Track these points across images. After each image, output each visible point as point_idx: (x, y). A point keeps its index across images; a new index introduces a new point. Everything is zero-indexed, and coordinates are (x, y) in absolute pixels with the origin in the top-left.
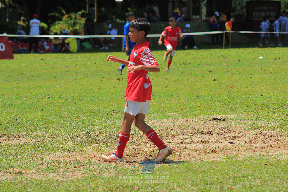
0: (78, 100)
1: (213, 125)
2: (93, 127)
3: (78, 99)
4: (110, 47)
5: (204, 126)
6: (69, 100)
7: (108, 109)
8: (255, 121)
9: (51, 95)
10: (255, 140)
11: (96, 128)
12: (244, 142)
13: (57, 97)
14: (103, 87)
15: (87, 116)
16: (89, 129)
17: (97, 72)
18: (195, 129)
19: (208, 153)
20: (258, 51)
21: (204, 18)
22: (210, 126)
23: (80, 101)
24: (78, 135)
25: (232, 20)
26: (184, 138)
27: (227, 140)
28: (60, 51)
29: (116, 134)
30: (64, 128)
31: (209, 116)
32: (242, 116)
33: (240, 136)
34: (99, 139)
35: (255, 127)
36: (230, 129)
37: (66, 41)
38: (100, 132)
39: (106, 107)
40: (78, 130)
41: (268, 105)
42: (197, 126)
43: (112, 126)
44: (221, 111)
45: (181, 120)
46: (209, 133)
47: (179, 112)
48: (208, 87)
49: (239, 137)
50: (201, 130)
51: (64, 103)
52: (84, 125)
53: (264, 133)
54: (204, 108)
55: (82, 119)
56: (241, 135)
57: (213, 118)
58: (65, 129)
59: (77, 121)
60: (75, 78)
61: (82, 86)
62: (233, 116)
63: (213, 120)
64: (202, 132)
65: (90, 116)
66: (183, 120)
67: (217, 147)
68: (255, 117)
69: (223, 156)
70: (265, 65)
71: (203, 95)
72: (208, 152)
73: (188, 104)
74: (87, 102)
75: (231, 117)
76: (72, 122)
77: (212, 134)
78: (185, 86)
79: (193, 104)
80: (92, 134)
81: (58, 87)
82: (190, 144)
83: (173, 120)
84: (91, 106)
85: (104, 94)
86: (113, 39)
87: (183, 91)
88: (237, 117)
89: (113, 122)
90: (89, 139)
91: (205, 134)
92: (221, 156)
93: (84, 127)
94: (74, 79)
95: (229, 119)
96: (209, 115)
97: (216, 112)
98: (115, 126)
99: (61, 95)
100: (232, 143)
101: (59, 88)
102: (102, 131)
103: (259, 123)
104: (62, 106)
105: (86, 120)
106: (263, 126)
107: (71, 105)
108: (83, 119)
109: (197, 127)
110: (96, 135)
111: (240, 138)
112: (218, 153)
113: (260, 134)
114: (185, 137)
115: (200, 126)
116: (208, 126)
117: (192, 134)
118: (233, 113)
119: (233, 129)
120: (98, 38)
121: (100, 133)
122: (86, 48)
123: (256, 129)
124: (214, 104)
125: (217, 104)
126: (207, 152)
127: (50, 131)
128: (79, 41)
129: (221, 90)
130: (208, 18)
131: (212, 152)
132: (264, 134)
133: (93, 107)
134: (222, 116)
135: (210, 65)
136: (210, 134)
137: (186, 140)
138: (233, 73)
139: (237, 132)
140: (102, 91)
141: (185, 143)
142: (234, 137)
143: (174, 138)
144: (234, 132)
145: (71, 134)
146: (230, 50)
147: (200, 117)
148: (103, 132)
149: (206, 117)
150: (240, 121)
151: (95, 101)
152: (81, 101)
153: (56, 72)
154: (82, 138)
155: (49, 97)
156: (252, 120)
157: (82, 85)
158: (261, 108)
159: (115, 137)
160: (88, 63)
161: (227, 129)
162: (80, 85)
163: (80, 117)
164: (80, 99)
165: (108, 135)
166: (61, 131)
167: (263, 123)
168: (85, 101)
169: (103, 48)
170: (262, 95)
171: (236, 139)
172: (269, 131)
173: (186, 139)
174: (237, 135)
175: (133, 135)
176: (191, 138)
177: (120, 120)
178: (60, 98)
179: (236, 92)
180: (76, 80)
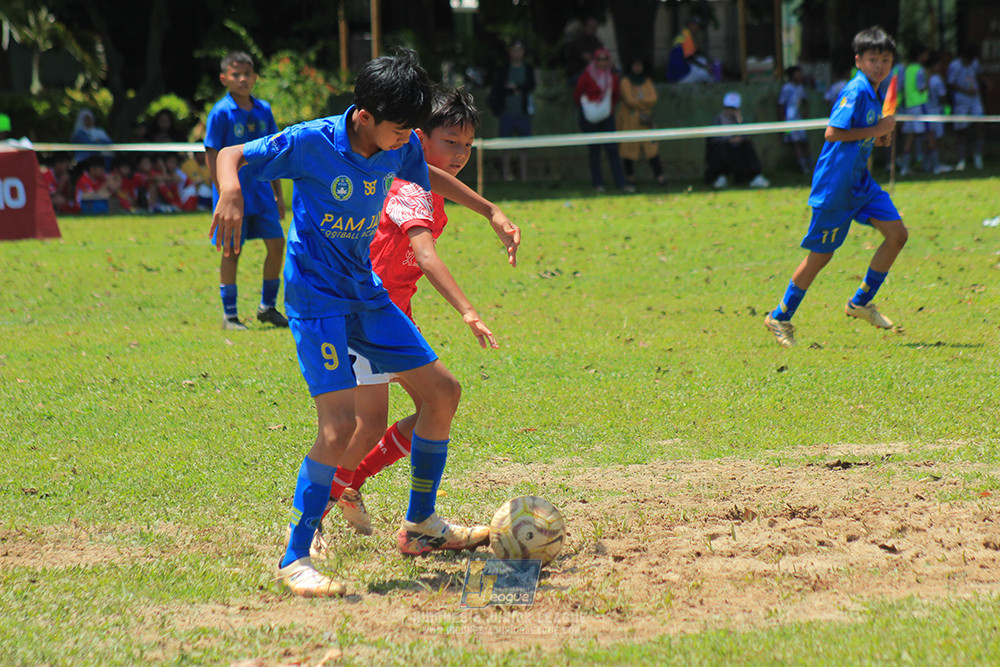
5: (787, 486)
8: (984, 466)
9: (200, 377)
11: (371, 502)
13: (224, 383)
18: (749, 498)
19: (799, 590)
22: (807, 489)
26: (706, 534)
27: (872, 542)
30: (246, 505)
31: (805, 448)
32: (931, 447)
33: (922, 525)
35: (982, 490)
36: (887, 498)
38: (385, 518)
44: (853, 428)
46: (803, 512)
47: (690, 436)
49: (918, 530)
50: (772, 501)
56: (926, 519)
58: (252, 507)
62: (900, 448)
63: (818, 463)
67: (835, 567)
68: (982, 450)
69: (858, 602)
72: (800, 586)
73: (725, 402)
75: (889, 451)
76: (280, 480)
77: (815, 519)
79: (745, 402)
81: (229, 343)
82: (732, 556)
83: (667, 465)
88: (915, 451)
92: (848, 604)
95: (883, 459)
96: (803, 443)
97: (834, 431)
98: (442, 492)
99: (238, 377)
100: (892, 550)
101: (233, 347)
102: (394, 513)
104: (241, 419)
111: (924, 531)
112: (836, 593)
114: (711, 531)
115: (770, 487)
116: (802, 486)
117: (739, 519)
118: (899, 434)
119: (898, 497)
121: (386, 521)
123: (986, 494)
125: (838, 401)
126: (796, 587)
127: (192, 516)
131: (814, 589)
134: (855, 446)
136: (807, 516)
137: (716, 544)
139: (912, 507)
141: (713, 553)
142: (901, 529)
143: (669, 535)
144: (901, 510)
147: (771, 453)
148: (397, 516)
149: (793, 453)
150: (925, 465)
155: (191, 385)
156: (973, 460)
161: (871, 496)
166: (236, 516)
171: (909, 536)
173: (714, 537)
174: (913, 521)
176: (733, 533)
177: (465, 470)
178: (233, 386)
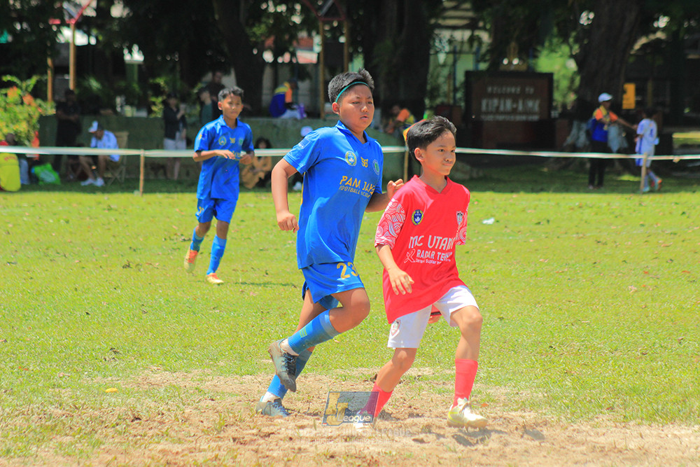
0: (19, 318)
2: (57, 390)
3: (20, 316)
4: (106, 180)
7: (99, 344)
8: (483, 386)
11: (66, 395)
12: (453, 440)
14: (85, 286)
15: (41, 362)
16: (46, 396)
17: (72, 245)
20: (493, 200)
23: (24, 322)
24: (17, 413)
26: (296, 426)
27: (409, 435)
29: (118, 412)
31: (364, 369)
32: (448, 372)
33: (442, 424)
34: (73, 425)
35: (482, 402)
36: (419, 405)
38: (75, 406)
40: (17, 400)
41: (516, 343)
43: (107, 390)
49: (439, 427)
52: (34, 386)
53: (506, 416)
54: (350, 349)
55: (27, 369)
59: (17, 374)
60: (14, 261)
61: (30, 281)
62: (427, 371)
63: (372, 379)
65: (50, 361)
67: (383, 451)
68: (482, 375)
70: (511, 238)
72: (360, 463)
74: (42, 325)
75: (420, 374)
76: (3, 377)
80: (56, 411)
82: (314, 441)
84: (52, 336)
85: (89, 303)
86: (117, 159)
87: (296, 300)
88: (436, 374)
89: (110, 378)
90: (47, 423)
93: (33, 391)
94: (10, 263)
95: (416, 378)
96: (362, 366)
97: (383, 358)
98: (115, 389)
100: (422, 442)
102: (83, 402)
103: (492, 391)
105: (40, 372)
106: (502, 398)
107: (1, 332)
108: (31, 368)
110: (64, 412)
113: (495, 418)
114: (300, 423)
117: (319, 416)
119: (426, 405)
120: (76, 157)
121: (76, 408)
122: (43, 181)
123: (484, 405)
128: (25, 163)
131: (369, 465)
132: (505, 419)
133: (58, 339)
137: (303, 433)
139: (435, 412)
140: (83, 297)
141: (301, 439)
142: (428, 427)
143: (271, 425)
147: (340, 371)
148: (83, 405)
149: (355, 372)
150: (444, 383)
151: (64, 321)
152: (27, 320)
154: (27, 420)
157: (31, 278)
158: (500, 351)
159: (114, 420)
160: (47, 221)
161: (408, 404)
162: (25, 279)
163: (23, 363)
164: (25, 316)
165: (96, 413)
167: (503, 390)
168: (39, 320)
169: (90, 181)
170: (503, 318)
171: (433, 432)
172: (519, 413)
173: (302, 427)
174: (436, 421)
175: (163, 414)
177: (131, 376)
180: (14, 266)
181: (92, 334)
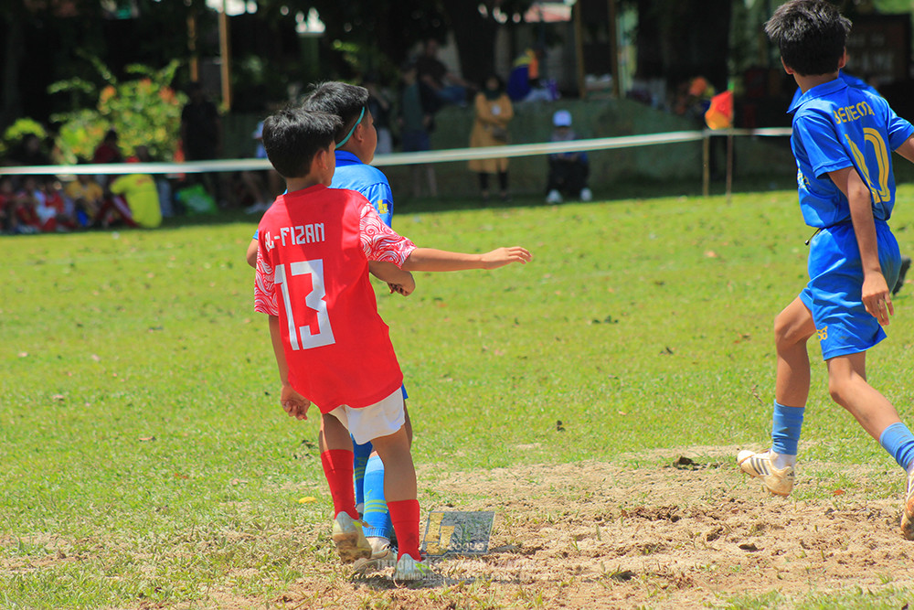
0: (171, 405)
1: (677, 484)
2: (230, 504)
3: (173, 402)
5: (646, 487)
6: (136, 409)
7: (286, 436)
8: (835, 465)
9: (70, 391)
10: (838, 536)
11: (243, 510)
12: (798, 544)
13: (93, 397)
14: (262, 356)
15: (206, 465)
16: (216, 513)
17: (238, 298)
18: (611, 500)
19: (665, 588)
21: (628, 83)
22: (668, 489)
23: (178, 410)
24: (176, 539)
25: (732, 87)
26: (572, 536)
27: (733, 540)
28: (97, 225)
29: (318, 530)
30: (122, 514)
31: (663, 451)
33: (780, 523)
34: (256, 552)
35: (835, 488)
36: (744, 498)
37: (116, 188)
38: (257, 525)
39: (278, 427)
40: (175, 520)
42: (618, 490)
43: (302, 500)
44: (706, 430)
45: (557, 469)
46: (664, 512)
47: (550, 440)
48: (653, 343)
49: (776, 527)
50: (634, 503)
51: (117, 420)
52: (198, 500)
54: (642, 423)
55: (187, 477)
56: (783, 517)
57: (677, 459)
58: (128, 517)
59: (172, 485)
60: (158, 325)
61: (183, 352)
63: (675, 465)
64: (639, 512)
65: (218, 463)
66: (566, 467)
67: (698, 565)
68: (832, 449)
69: (722, 598)
71: (637, 373)
72: (665, 584)
74: (204, 414)
76: (153, 489)
77: (676, 519)
78: (567, 341)
79: (601, 405)
80: (231, 533)
81: (95, 358)
82: (598, 556)
83: (530, 469)
84: (219, 429)
85: (268, 379)
87: (561, 358)
89: (304, 483)
90: (219, 551)
91: (650, 520)
92: (713, 600)
93: (198, 508)
94: (153, 329)
96: (660, 446)
97: (689, 433)
98: (312, 499)
99: (107, 391)
100: (752, 549)
101: (100, 362)
102: (268, 519)
103: (849, 472)
104: (112, 432)
105: (205, 479)
106: (864, 481)
107: (147, 427)
108: (192, 475)
109: (618, 493)
110: (243, 534)
111: (783, 528)
112: (701, 590)
114: (577, 532)
115: (631, 489)
116: (661, 487)
117: (603, 520)
118: (752, 435)
119: (754, 496)
121: (259, 528)
122: (192, 210)
123: (839, 492)
124: (679, 406)
125: (691, 405)
126: (661, 585)
127: (69, 526)
128: (165, 186)
129: (701, 352)
130: (642, 86)
131: (679, 586)
133: (228, 431)
134: (709, 448)
135: (657, 258)
136: (669, 516)
137: (582, 545)
138: (745, 288)
139: (769, 506)
140: (260, 371)
141: (579, 554)
142: (760, 527)
143: (536, 536)
144: (759, 508)
145: (151, 534)
146: (729, 202)
147: (628, 455)
148: (268, 523)
149: (651, 455)
151: (235, 406)
152: (182, 408)
153: (84, 305)
154: (191, 549)
155: (61, 400)
156: (824, 460)
157: (185, 348)
159: (314, 541)
160: (202, 267)
161: (729, 496)
162: (176, 350)
163: (180, 468)
164: (178, 402)
165: (287, 532)
166: (112, 526)
167: (864, 470)
168: (199, 407)
171: (768, 534)
172: (889, 501)
173: (580, 538)
174: (771, 518)
176: (598, 533)
178: (102, 399)
179: (758, 356)
180: (159, 332)
181: (275, 422)
